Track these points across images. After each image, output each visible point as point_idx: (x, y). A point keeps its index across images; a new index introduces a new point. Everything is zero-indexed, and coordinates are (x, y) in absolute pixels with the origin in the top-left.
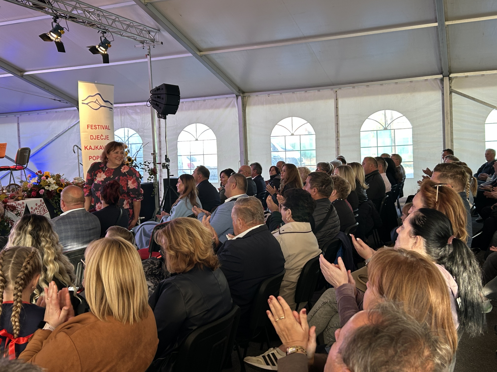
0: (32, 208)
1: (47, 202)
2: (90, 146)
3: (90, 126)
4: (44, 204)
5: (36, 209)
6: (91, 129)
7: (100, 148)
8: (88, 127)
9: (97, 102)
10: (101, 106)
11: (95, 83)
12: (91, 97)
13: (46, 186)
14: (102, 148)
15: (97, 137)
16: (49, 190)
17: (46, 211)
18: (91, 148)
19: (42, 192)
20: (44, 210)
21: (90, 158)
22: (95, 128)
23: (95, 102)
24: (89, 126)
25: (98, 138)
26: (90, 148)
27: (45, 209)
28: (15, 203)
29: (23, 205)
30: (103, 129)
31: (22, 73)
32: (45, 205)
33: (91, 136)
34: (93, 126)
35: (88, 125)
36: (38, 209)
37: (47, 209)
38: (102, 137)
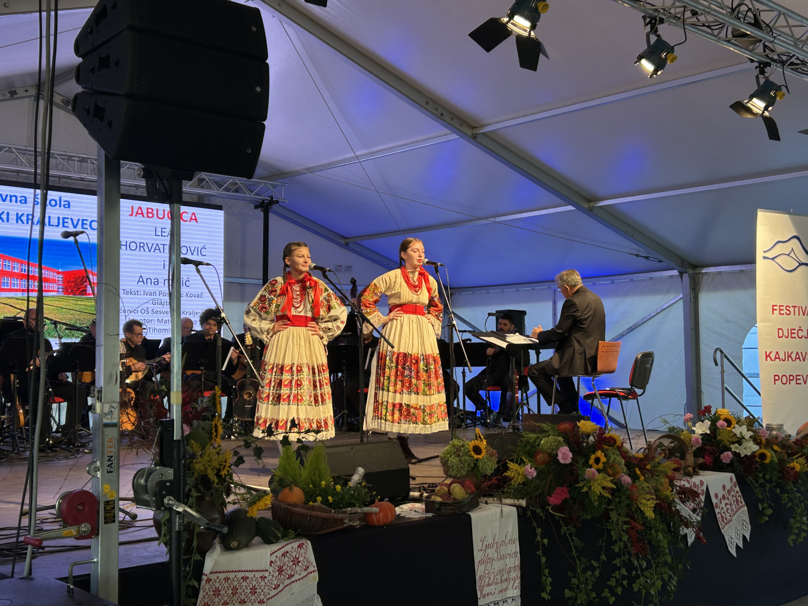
0: (716, 496)
1: (741, 482)
2: (777, 353)
3: (777, 308)
4: (737, 487)
5: (724, 497)
6: (780, 314)
7: (796, 358)
8: (773, 310)
9: (792, 255)
10: (801, 264)
11: (789, 213)
12: (780, 244)
13: (734, 443)
14: (799, 358)
15: (792, 333)
16: (739, 454)
17: (740, 504)
18: (779, 358)
19: (727, 457)
20: (737, 500)
21: (775, 380)
22: (788, 312)
23: (788, 255)
24: (775, 308)
25: (793, 335)
26: (777, 357)
27: (739, 499)
28: (689, 482)
29: (702, 488)
30: (804, 314)
31: (591, 204)
32: (737, 489)
33: (779, 329)
34: (784, 308)
35: (773, 306)
36: (728, 499)
37: (742, 500)
38: (801, 334)
